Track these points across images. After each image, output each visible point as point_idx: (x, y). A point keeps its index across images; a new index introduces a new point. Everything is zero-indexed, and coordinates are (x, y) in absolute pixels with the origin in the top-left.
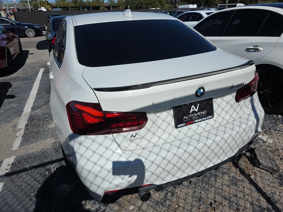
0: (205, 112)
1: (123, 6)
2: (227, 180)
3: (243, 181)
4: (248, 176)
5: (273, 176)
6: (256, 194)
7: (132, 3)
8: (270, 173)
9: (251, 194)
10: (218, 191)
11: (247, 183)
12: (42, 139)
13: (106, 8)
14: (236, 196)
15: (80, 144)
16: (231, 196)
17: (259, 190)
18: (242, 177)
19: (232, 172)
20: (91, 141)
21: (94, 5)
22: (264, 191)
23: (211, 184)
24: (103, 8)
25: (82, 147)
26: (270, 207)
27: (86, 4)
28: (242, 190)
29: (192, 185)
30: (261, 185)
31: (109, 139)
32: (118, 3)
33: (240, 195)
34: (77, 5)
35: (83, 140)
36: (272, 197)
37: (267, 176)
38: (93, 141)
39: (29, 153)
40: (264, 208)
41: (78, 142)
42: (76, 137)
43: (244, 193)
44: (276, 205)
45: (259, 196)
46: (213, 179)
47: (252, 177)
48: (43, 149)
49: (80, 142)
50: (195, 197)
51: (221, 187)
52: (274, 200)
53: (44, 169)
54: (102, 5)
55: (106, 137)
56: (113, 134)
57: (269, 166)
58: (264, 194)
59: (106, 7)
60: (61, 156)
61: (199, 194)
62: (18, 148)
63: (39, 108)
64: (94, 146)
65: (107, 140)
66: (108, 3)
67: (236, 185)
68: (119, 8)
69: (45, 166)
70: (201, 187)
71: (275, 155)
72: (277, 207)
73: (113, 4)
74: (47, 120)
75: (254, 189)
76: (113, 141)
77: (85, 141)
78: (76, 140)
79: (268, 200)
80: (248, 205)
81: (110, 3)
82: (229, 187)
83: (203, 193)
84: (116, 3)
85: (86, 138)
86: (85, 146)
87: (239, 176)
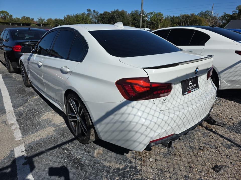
0: (195, 85)
1: (53, 25)
2: (200, 134)
3: (209, 133)
4: (211, 130)
5: (224, 128)
6: (221, 139)
7: (61, 23)
8: (222, 126)
9: (218, 139)
10: (199, 141)
11: (213, 134)
12: (41, 129)
13: (37, 26)
14: (211, 142)
15: (133, 107)
16: (208, 142)
17: (222, 136)
18: (208, 131)
19: (201, 129)
20: (140, 105)
21: (24, 22)
22: (224, 136)
23: (193, 138)
24: (34, 25)
25: (134, 109)
26: (232, 143)
27: (16, 21)
28: (212, 138)
29: (181, 141)
30: (221, 134)
31: (152, 102)
32: (48, 21)
33: (213, 141)
34: (6, 21)
35: (135, 105)
36: (230, 139)
37: (221, 128)
38: (142, 104)
39: (36, 140)
40: (230, 145)
41: (131, 106)
42: (129, 103)
43: (214, 139)
44: (235, 142)
45: (224, 139)
46: (192, 135)
47: (214, 130)
48: (48, 136)
49: (133, 106)
50: (187, 147)
51: (199, 139)
52: (232, 140)
53: (61, 149)
54: (32, 22)
55: (149, 101)
56: (154, 99)
57: (221, 122)
58: (225, 138)
59: (37, 24)
60: (70, 138)
61: (189, 145)
62: (21, 138)
63: (21, 106)
64: (143, 108)
65: (150, 103)
66: (38, 21)
67: (207, 136)
68: (49, 26)
69: (61, 147)
70: (187, 141)
71: (219, 117)
72: (235, 143)
73: (44, 23)
74: (35, 114)
75: (218, 136)
76: (153, 104)
77: (136, 105)
78: (130, 105)
79: (229, 140)
80: (221, 145)
81: (40, 21)
82: (204, 137)
83: (190, 143)
84: (46, 21)
85: (137, 102)
86: (136, 108)
87: (206, 131)
